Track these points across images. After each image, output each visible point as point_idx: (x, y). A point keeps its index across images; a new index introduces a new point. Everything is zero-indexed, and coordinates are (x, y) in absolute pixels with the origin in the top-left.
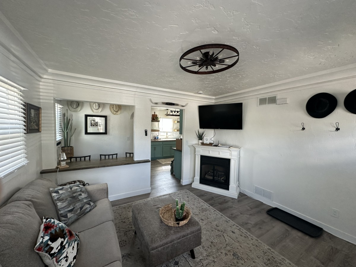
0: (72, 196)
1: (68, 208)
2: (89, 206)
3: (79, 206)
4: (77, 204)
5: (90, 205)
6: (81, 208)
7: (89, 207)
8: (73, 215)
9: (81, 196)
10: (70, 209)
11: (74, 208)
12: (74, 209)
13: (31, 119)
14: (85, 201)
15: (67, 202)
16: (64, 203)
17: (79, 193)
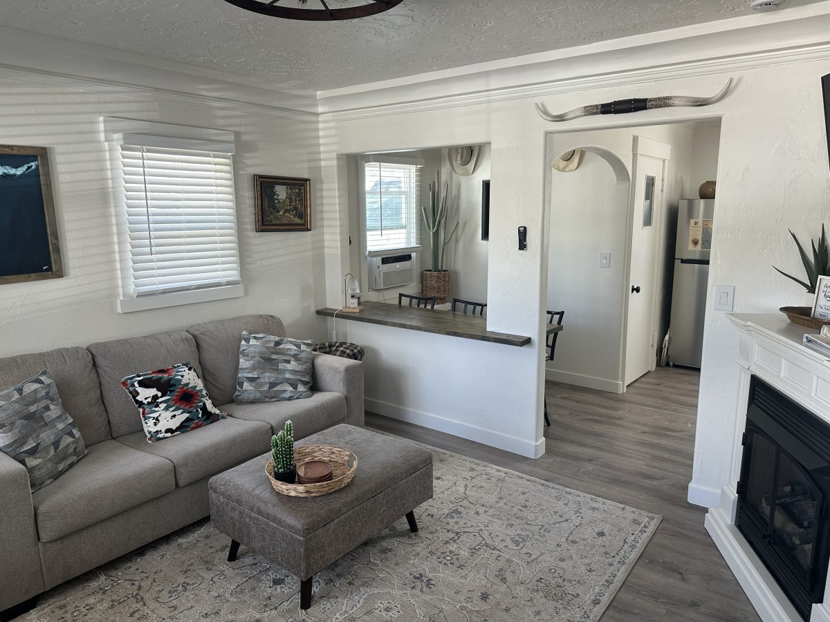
0: (267, 356)
1: (249, 372)
2: (291, 389)
3: (269, 378)
4: (267, 374)
5: (295, 387)
6: (272, 385)
7: (291, 391)
8: (252, 388)
9: (287, 365)
10: (250, 375)
11: (258, 378)
12: (258, 380)
13: (276, 205)
14: (288, 376)
15: (252, 362)
16: (247, 362)
17: (287, 358)
